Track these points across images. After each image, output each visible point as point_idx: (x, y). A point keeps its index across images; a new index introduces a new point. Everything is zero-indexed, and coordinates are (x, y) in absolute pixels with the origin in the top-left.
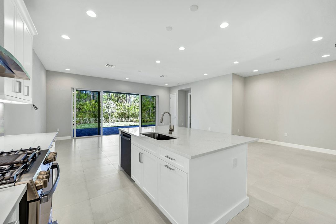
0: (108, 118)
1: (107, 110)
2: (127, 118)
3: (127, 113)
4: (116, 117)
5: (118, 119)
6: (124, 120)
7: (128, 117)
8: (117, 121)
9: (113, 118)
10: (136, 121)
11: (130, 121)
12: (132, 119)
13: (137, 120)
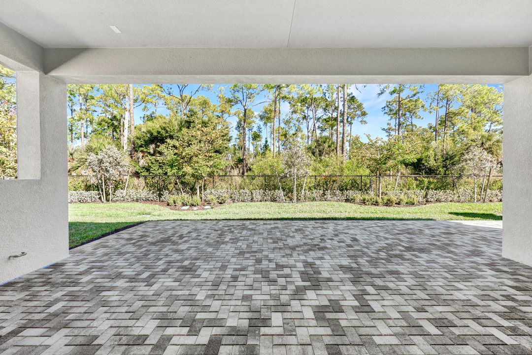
0: (291, 191)
1: (286, 171)
2: (338, 192)
3: (338, 179)
4: (310, 188)
5: (315, 195)
6: (329, 196)
7: (342, 190)
8: (314, 199)
9: (303, 191)
10: (364, 202)
11: (347, 200)
12: (351, 193)
13: (367, 197)
